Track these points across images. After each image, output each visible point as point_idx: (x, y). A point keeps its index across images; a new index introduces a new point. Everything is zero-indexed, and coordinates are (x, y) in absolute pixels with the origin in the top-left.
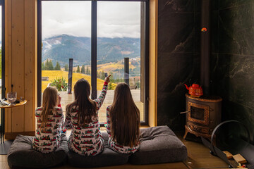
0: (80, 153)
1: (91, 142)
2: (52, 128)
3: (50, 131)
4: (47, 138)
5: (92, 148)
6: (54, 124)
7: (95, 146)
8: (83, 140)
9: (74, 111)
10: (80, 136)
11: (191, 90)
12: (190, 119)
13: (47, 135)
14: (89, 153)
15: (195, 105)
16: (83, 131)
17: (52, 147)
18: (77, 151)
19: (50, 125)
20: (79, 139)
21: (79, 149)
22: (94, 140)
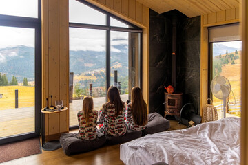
0: (114, 135)
1: (121, 127)
2: (93, 123)
3: (91, 125)
4: (91, 130)
5: (122, 130)
6: (94, 119)
7: (123, 129)
8: (116, 126)
9: (110, 107)
10: (114, 124)
11: (168, 90)
12: (168, 106)
13: (90, 128)
14: (120, 134)
15: (170, 98)
16: (117, 120)
17: (95, 136)
18: (112, 134)
19: (92, 121)
20: (114, 126)
21: (114, 132)
22: (123, 125)
